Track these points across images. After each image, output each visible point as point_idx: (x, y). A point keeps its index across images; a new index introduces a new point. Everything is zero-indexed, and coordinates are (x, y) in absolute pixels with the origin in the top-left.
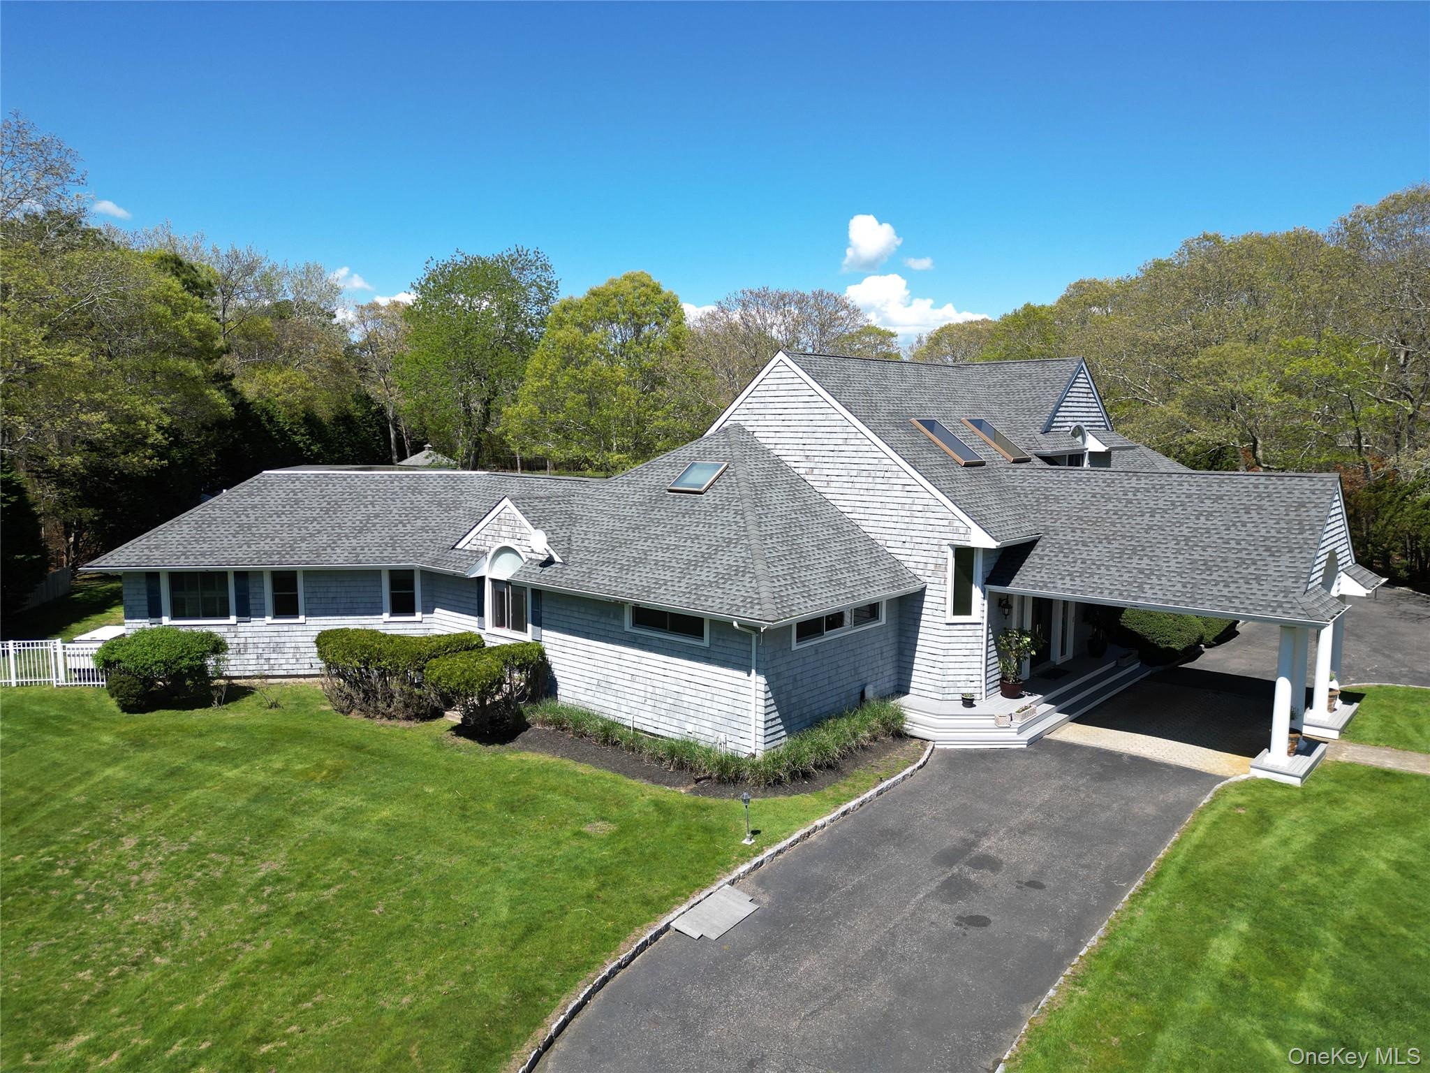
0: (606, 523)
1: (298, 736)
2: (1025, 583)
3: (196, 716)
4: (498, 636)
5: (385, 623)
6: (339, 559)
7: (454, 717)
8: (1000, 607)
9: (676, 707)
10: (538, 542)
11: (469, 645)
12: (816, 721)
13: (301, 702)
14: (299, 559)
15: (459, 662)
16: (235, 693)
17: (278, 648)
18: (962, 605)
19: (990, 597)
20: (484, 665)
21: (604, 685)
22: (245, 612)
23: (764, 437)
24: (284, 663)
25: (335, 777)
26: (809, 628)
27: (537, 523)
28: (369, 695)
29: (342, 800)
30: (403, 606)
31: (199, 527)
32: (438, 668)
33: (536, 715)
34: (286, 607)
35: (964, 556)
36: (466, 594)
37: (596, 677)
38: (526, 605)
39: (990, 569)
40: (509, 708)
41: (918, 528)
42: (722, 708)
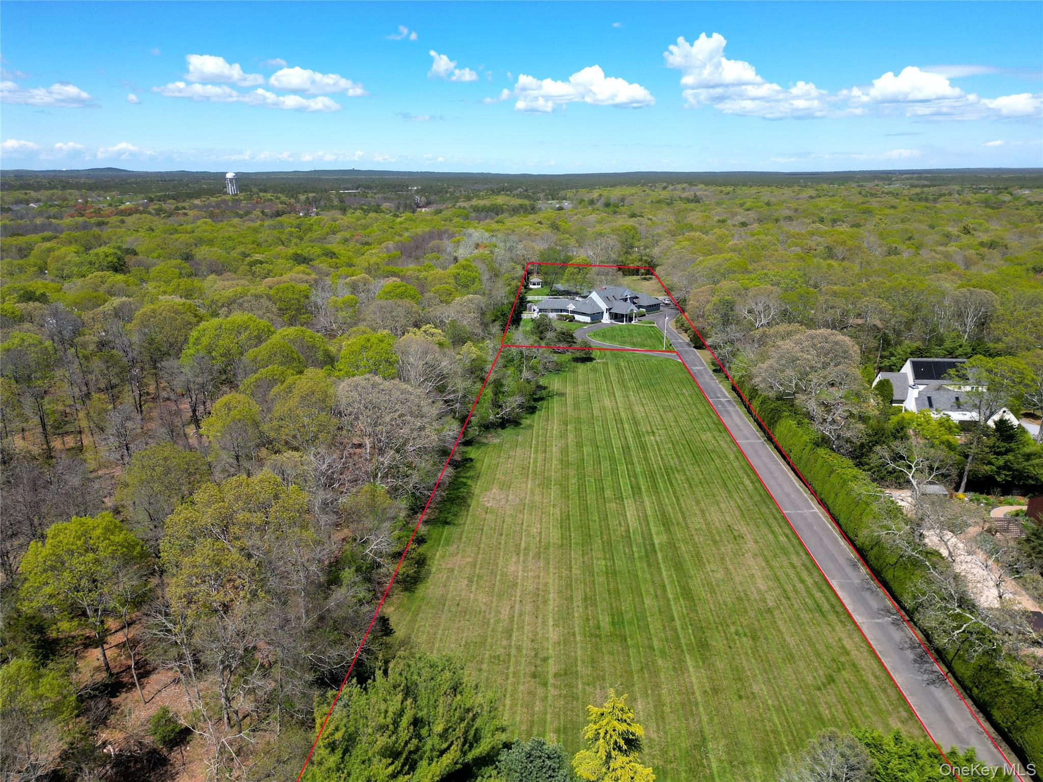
0: (580, 305)
2: (611, 311)
4: (570, 314)
6: (556, 308)
7: (568, 321)
9: (584, 319)
10: (572, 307)
11: (568, 315)
12: (593, 320)
14: (553, 308)
18: (607, 312)
19: (609, 312)
20: (569, 317)
21: (579, 318)
23: (593, 298)
26: (593, 314)
27: (572, 305)
28: (560, 319)
30: (561, 312)
33: (574, 320)
35: (606, 309)
36: (567, 311)
37: (577, 317)
38: (573, 312)
39: (609, 310)
40: (572, 320)
41: (603, 306)
42: (588, 319)
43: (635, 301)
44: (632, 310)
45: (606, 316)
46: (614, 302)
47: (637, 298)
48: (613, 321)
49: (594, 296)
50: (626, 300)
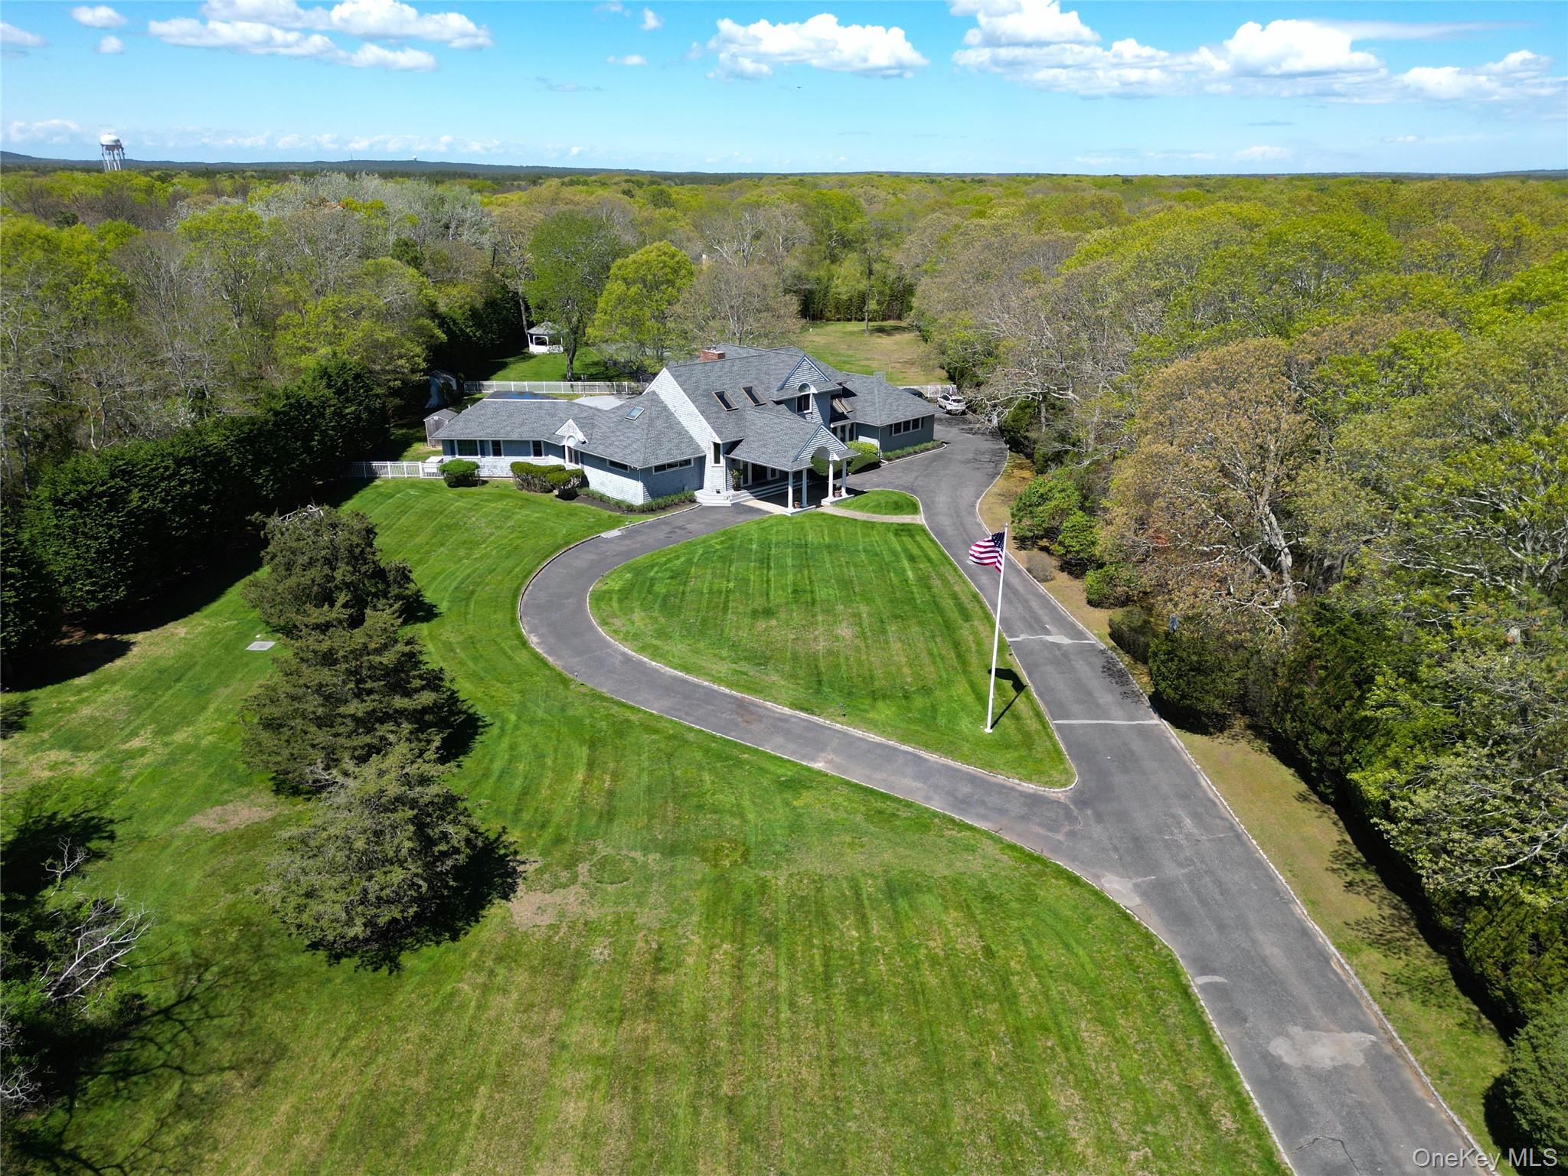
0: (605, 429)
1: (509, 496)
2: (738, 454)
3: (473, 489)
4: (570, 466)
5: (533, 460)
6: (515, 437)
7: (556, 492)
8: (732, 464)
9: (622, 491)
10: (581, 437)
11: (560, 469)
12: (659, 496)
13: (506, 486)
14: (501, 437)
15: (556, 475)
16: (484, 482)
17: (495, 467)
18: (717, 461)
19: (727, 459)
20: (565, 476)
21: (602, 484)
22: (483, 454)
23: (662, 397)
24: (498, 473)
25: (522, 507)
26: (659, 468)
27: (581, 428)
28: (529, 484)
29: (524, 512)
30: (538, 453)
31: (465, 422)
32: (550, 476)
33: (582, 492)
34: (497, 452)
35: (716, 446)
36: (559, 451)
37: (600, 481)
38: (579, 456)
39: (726, 449)
40: (572, 490)
41: (704, 435)
42: (633, 492)
43: (840, 406)
44: (821, 454)
45: (715, 474)
46: (751, 414)
47: (847, 393)
48: (747, 498)
49: (665, 386)
50: (800, 405)
